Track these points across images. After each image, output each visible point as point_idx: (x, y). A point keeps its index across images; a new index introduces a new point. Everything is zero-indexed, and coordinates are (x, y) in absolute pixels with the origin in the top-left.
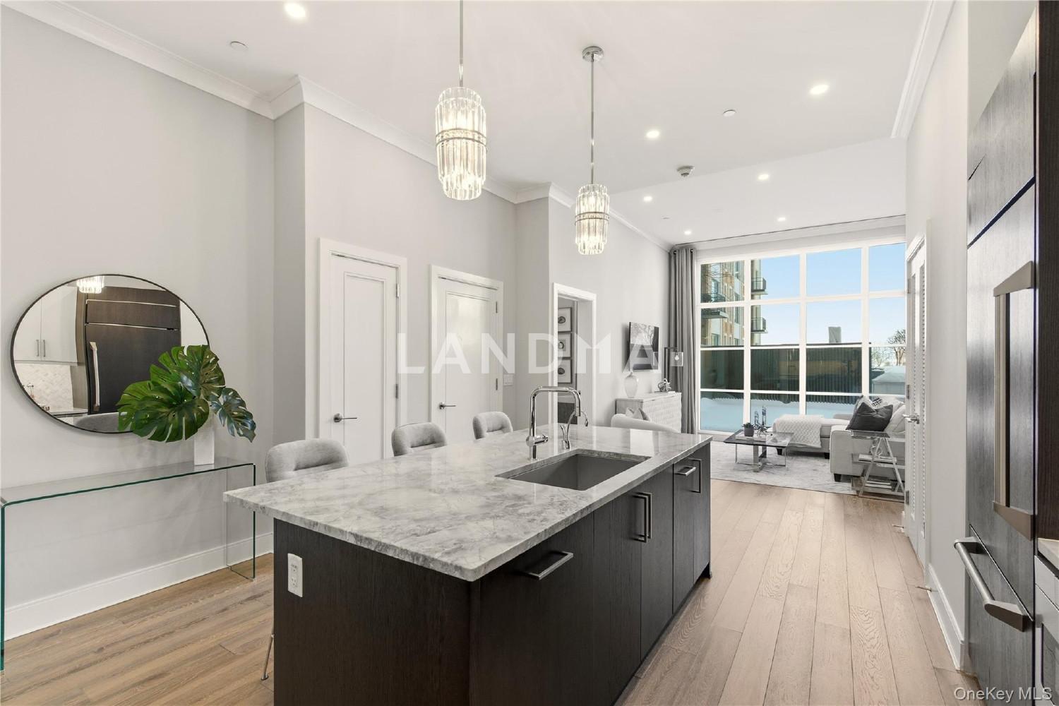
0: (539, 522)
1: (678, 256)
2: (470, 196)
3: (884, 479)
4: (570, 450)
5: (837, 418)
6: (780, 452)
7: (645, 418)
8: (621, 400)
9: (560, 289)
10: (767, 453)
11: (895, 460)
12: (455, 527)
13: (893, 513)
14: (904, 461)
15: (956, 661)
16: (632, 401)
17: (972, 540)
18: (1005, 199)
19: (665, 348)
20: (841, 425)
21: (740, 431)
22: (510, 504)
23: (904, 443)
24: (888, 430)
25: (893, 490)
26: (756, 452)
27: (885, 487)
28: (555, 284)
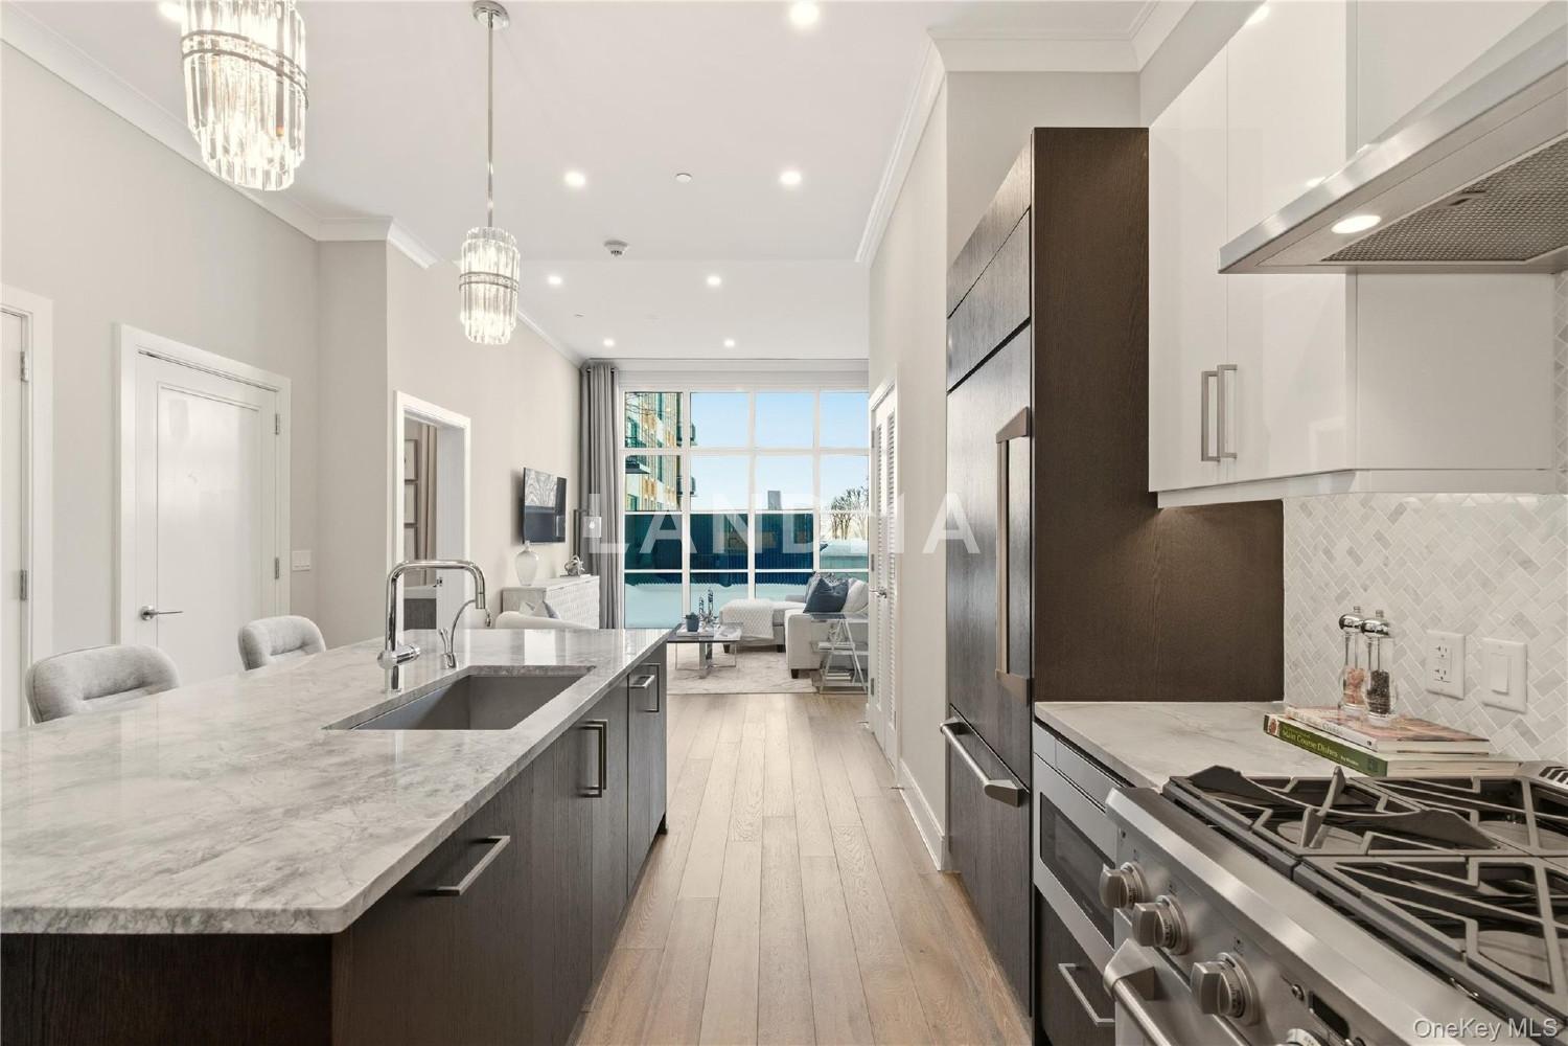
0: (447, 792)
1: (592, 375)
2: (280, 182)
3: (841, 669)
4: (458, 669)
5: (789, 601)
6: (727, 649)
7: (551, 615)
8: (510, 590)
9: (406, 403)
10: (713, 652)
11: (853, 646)
12: (267, 835)
13: (855, 707)
14: (867, 644)
15: (936, 860)
16: (530, 591)
17: (954, 720)
18: (994, 340)
19: (575, 511)
20: (797, 609)
21: (680, 626)
22: (377, 772)
23: (867, 624)
24: (844, 612)
25: (851, 681)
26: (702, 650)
27: (843, 679)
28: (399, 394)
